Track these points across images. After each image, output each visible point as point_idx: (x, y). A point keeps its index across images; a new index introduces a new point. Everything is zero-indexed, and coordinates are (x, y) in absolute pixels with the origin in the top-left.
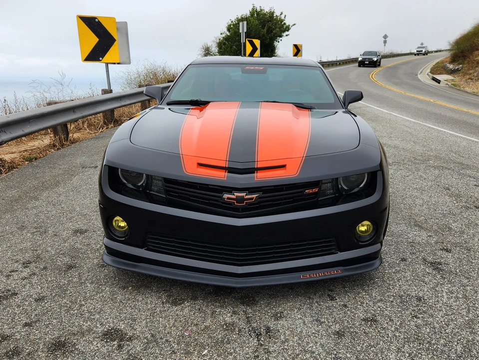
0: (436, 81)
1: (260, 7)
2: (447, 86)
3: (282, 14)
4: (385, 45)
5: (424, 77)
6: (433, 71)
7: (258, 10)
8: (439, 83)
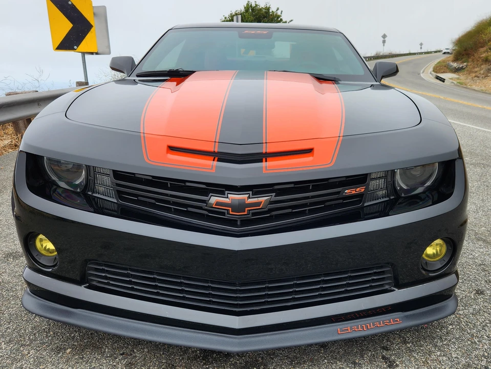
0: (441, 80)
1: (255, 2)
2: (453, 84)
3: (278, 9)
4: (384, 45)
5: (428, 75)
6: (436, 70)
7: (253, 5)
8: (444, 82)
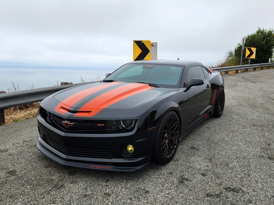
1: (263, 29)
7: (262, 30)
